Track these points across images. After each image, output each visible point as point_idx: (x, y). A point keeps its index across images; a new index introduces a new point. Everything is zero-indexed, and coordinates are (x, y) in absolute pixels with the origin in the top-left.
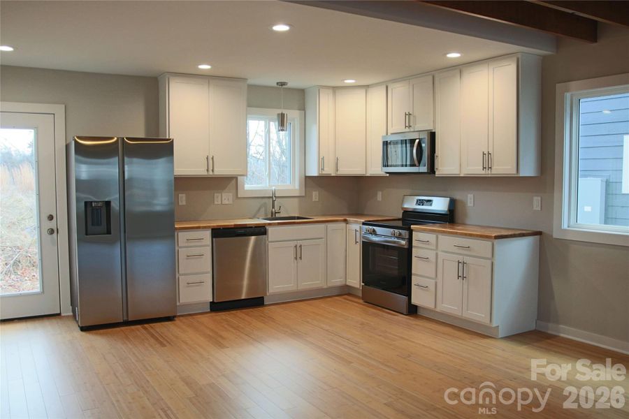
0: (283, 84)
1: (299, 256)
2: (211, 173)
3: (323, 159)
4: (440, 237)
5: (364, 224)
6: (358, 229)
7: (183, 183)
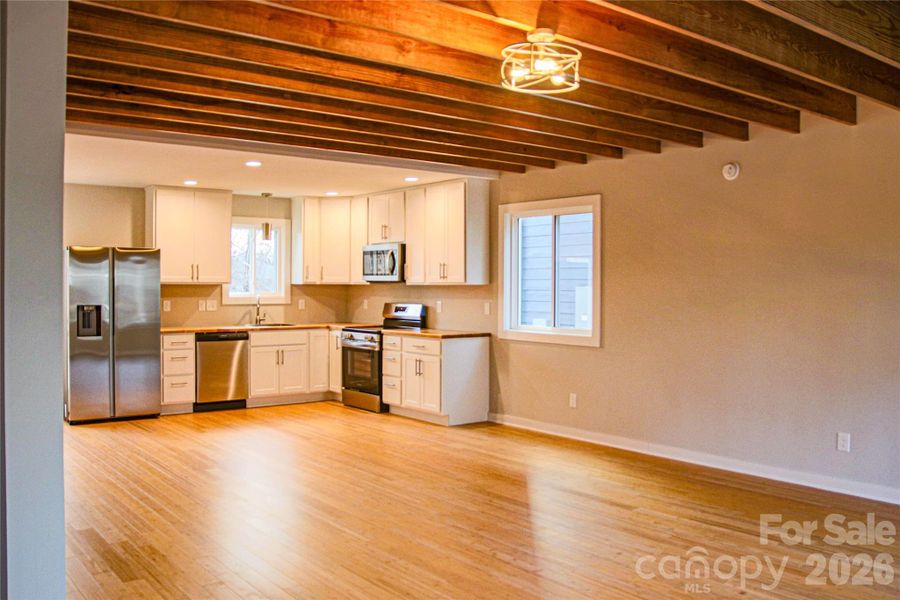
0: (267, 195)
1: (280, 361)
2: (195, 280)
3: (308, 267)
4: (405, 339)
5: (344, 330)
6: (339, 336)
7: (169, 290)
